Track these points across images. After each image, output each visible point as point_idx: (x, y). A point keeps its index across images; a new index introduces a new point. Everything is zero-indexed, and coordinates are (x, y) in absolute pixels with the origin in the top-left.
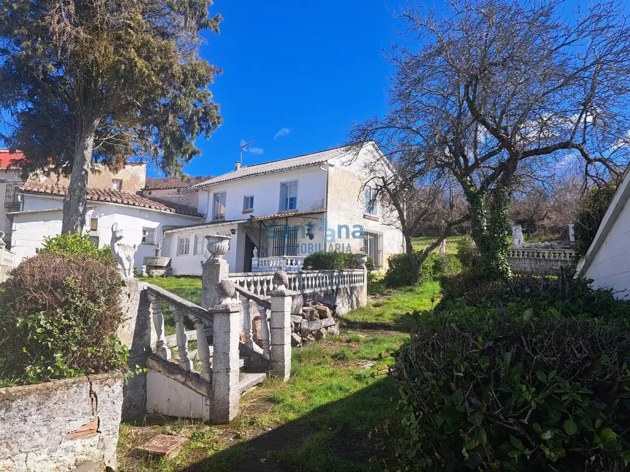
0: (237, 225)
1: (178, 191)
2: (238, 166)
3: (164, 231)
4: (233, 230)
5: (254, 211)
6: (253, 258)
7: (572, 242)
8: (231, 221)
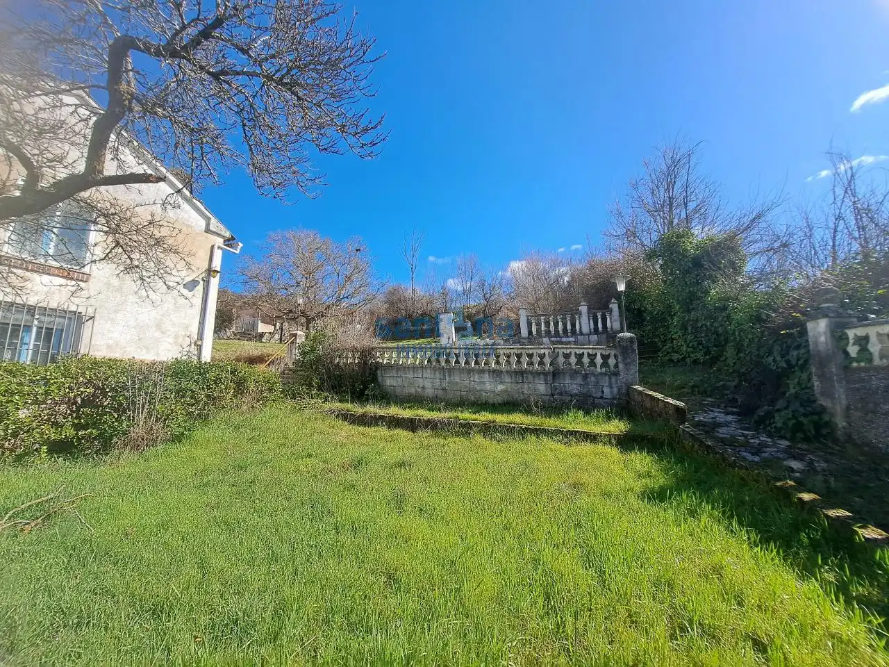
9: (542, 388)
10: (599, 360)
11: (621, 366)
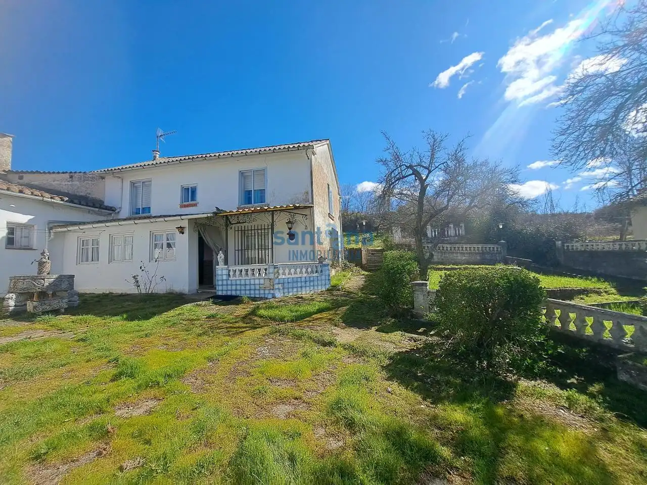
0: (187, 222)
1: (71, 177)
2: (158, 156)
3: (50, 229)
4: (181, 227)
5: (198, 205)
6: (217, 267)
7: (430, 238)
9: (478, 258)
10: (496, 249)
11: (502, 251)
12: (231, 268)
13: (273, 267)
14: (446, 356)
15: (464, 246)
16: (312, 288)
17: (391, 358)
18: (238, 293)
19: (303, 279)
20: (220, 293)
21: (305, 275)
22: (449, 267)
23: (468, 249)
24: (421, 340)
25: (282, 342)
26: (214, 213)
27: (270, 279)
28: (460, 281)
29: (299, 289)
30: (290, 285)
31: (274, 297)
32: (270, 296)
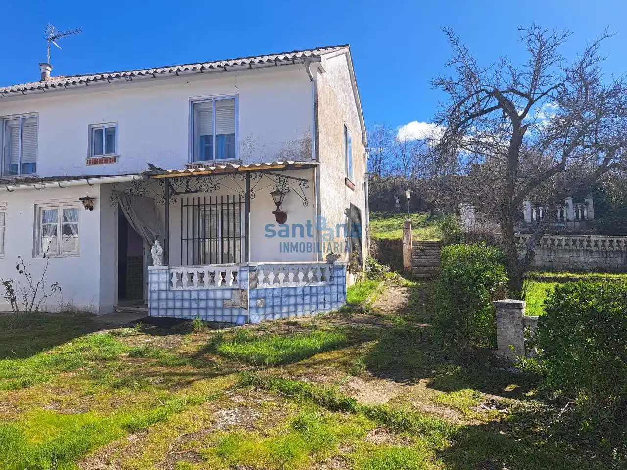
0: (98, 188)
2: (48, 73)
4: (87, 198)
5: (120, 160)
6: (150, 268)
7: (529, 223)
8: (87, 177)
12: (174, 271)
13: (247, 269)
14: (556, 437)
15: (592, 239)
16: (314, 307)
17: (452, 437)
18: (186, 314)
19: (299, 291)
20: (154, 314)
21: (302, 284)
22: (564, 276)
23: (600, 244)
24: (508, 406)
25: (259, 401)
26: (144, 174)
27: (242, 291)
28: (583, 301)
29: (292, 309)
30: (277, 301)
31: (248, 321)
32: (241, 320)
